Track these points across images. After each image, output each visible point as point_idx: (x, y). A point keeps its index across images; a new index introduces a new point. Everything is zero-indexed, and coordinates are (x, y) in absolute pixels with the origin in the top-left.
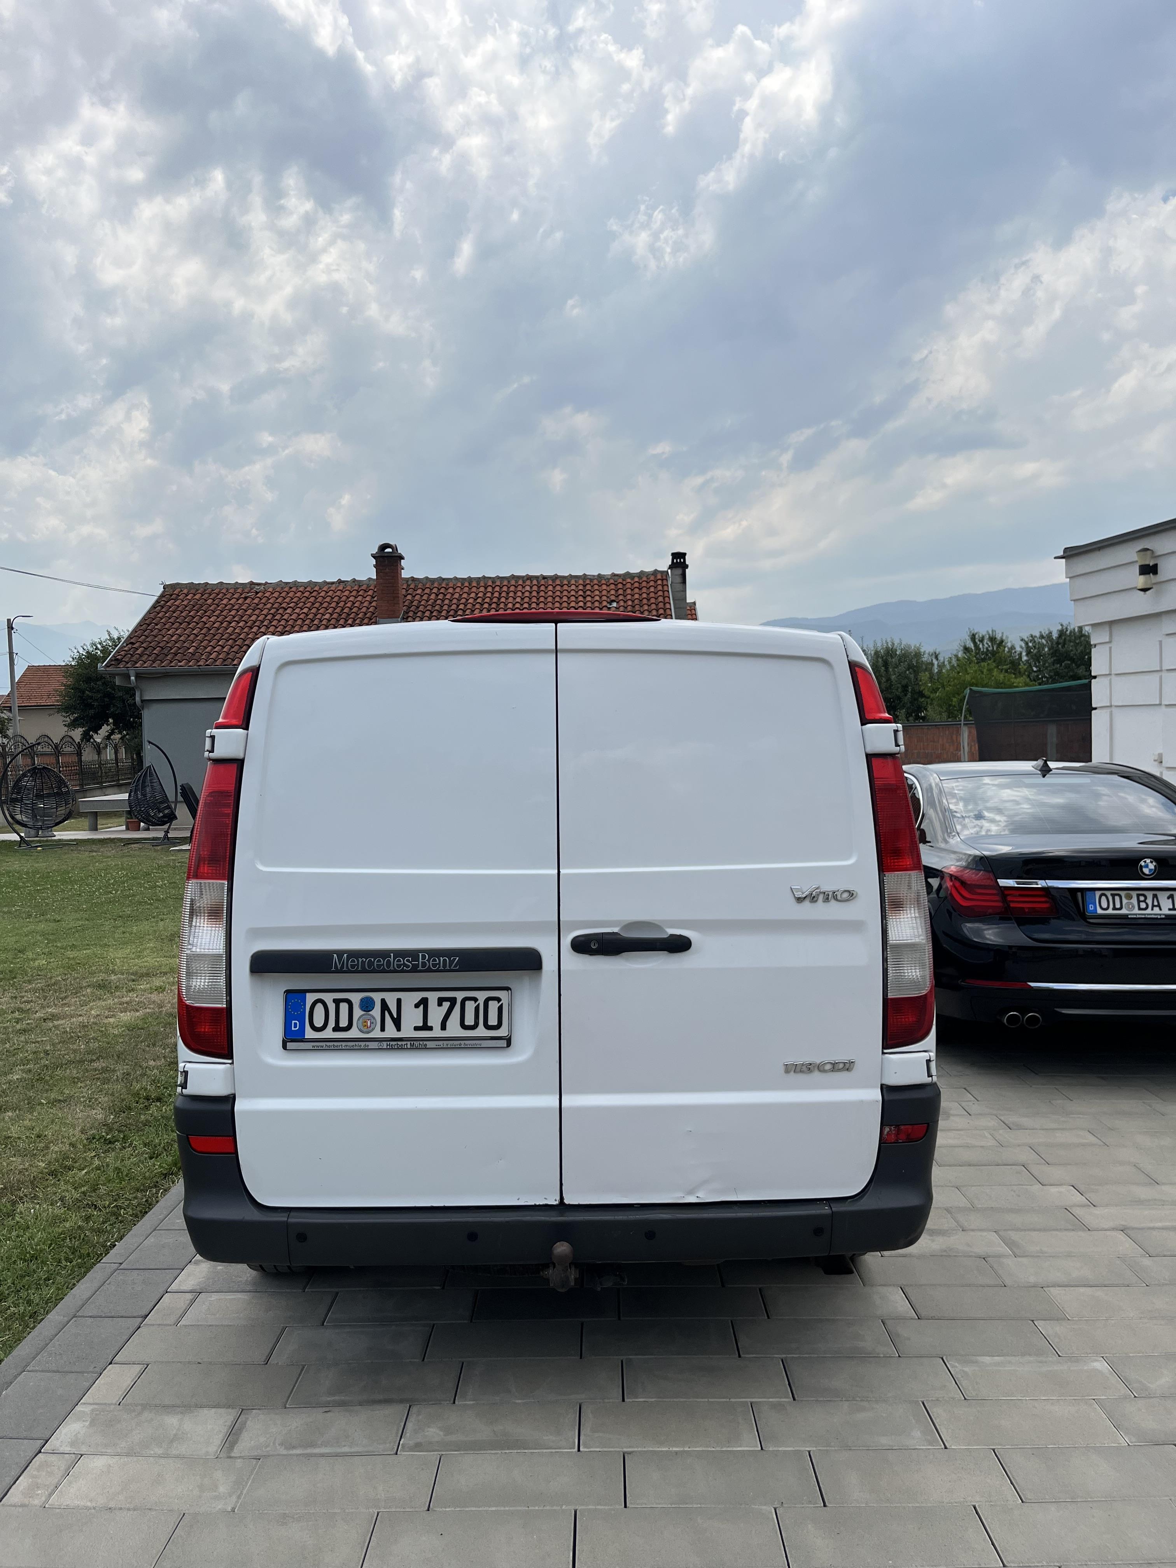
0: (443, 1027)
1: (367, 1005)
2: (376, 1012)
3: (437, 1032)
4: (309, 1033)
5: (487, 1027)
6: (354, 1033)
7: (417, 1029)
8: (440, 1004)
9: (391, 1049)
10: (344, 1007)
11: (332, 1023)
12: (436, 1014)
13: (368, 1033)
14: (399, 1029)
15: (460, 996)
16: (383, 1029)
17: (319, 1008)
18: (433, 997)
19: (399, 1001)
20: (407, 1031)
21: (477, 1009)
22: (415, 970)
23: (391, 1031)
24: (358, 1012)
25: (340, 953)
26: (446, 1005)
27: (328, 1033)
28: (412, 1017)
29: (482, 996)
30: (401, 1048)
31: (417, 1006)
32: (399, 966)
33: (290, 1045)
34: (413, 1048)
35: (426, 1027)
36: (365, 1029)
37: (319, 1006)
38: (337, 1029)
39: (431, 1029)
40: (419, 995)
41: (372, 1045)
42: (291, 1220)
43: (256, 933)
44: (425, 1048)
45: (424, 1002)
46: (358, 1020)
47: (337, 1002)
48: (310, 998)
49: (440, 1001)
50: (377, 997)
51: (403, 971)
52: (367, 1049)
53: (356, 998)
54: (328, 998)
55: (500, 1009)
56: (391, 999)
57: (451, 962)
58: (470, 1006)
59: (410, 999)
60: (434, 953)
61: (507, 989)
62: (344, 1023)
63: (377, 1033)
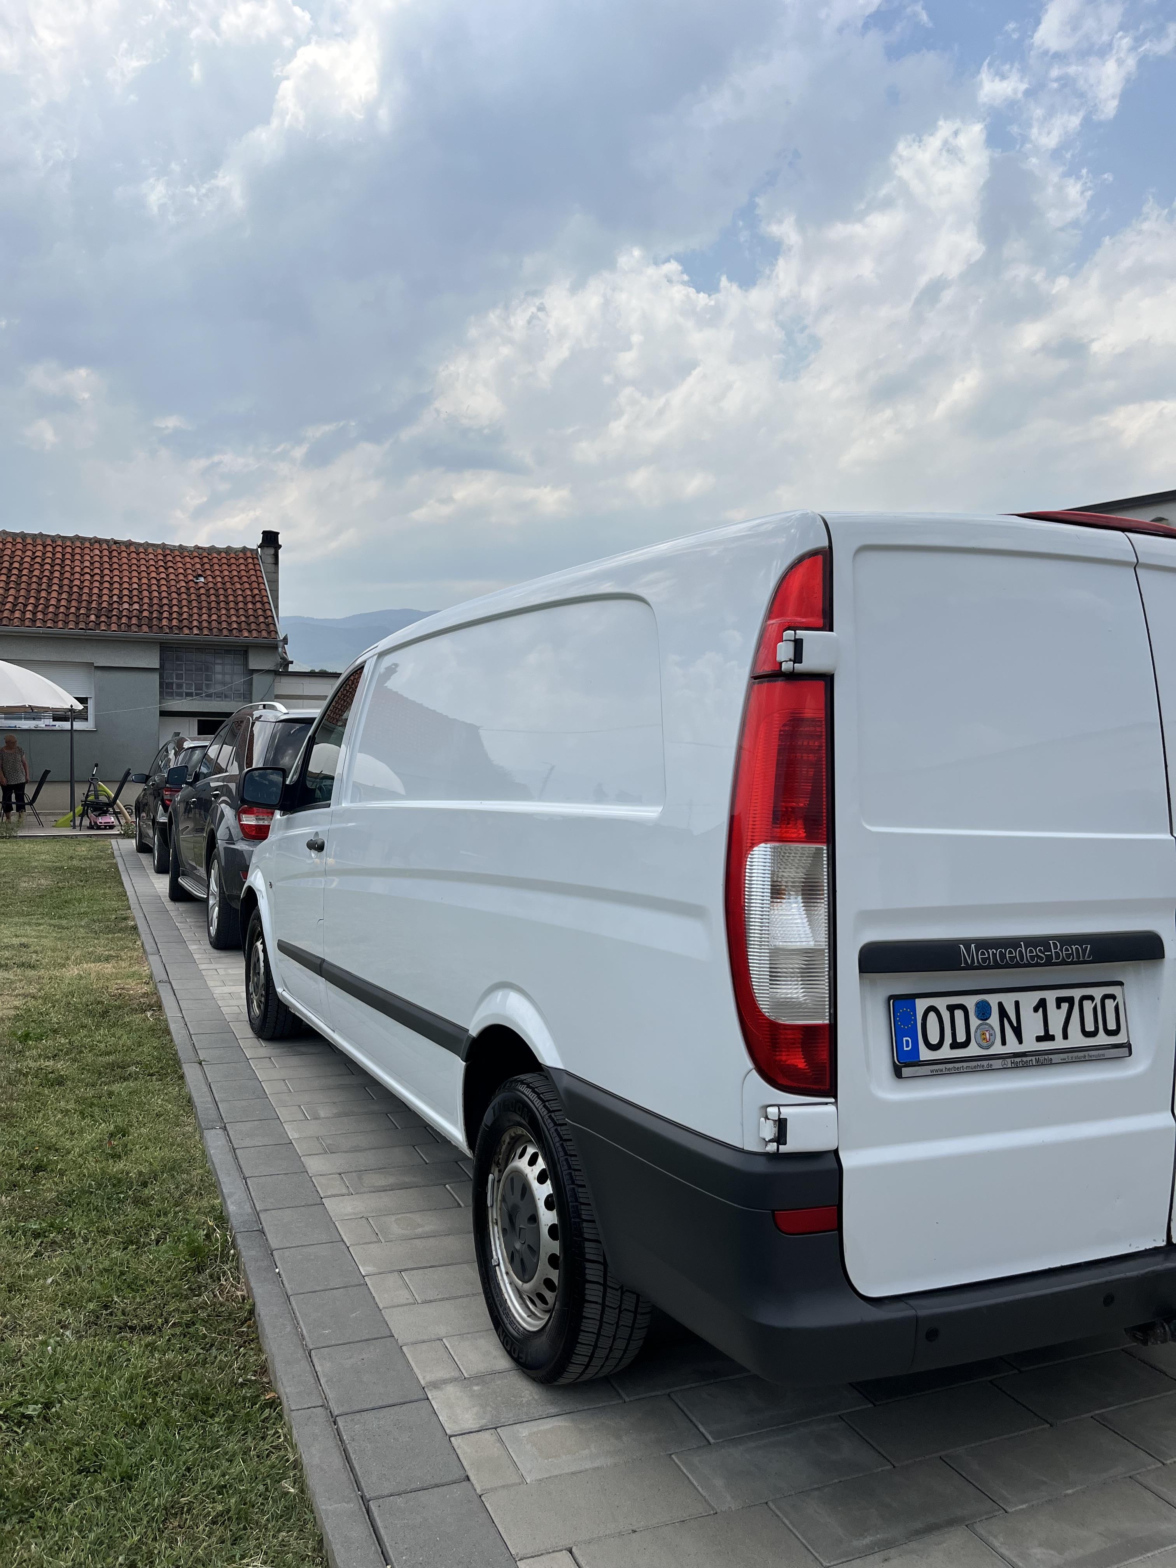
0: (1065, 1037)
1: (983, 1011)
2: (994, 1020)
3: (1059, 1043)
4: (925, 1054)
5: (1109, 1033)
6: (973, 1050)
7: (1039, 1039)
8: (1059, 1007)
9: (1016, 1067)
10: (959, 1014)
11: (948, 1040)
12: (1056, 1017)
13: (988, 1048)
14: (1021, 1042)
15: (1077, 993)
16: (1004, 1043)
17: (932, 1017)
18: (1051, 997)
19: (1017, 1004)
20: (1030, 1044)
21: (1095, 1009)
22: (1049, 963)
23: (1012, 1046)
24: (974, 1022)
25: (967, 943)
26: (1065, 1006)
27: (946, 1052)
28: (1032, 1025)
29: (1098, 993)
30: (1026, 1066)
31: (1036, 1010)
32: (1032, 958)
33: (906, 1071)
34: (1040, 1064)
35: (1047, 1037)
36: (984, 1044)
37: (932, 1016)
38: (955, 1045)
39: (1052, 1038)
40: (1037, 995)
41: (997, 1064)
42: (922, 1313)
43: (868, 917)
44: (1051, 1063)
45: (1042, 1005)
46: (976, 1032)
47: (951, 1008)
48: (921, 1005)
49: (1059, 1001)
50: (993, 1000)
51: (1037, 965)
52: (990, 1069)
53: (970, 1002)
54: (941, 1004)
55: (1117, 1008)
56: (1008, 1000)
57: (1084, 951)
58: (1088, 1006)
59: (1029, 1000)
60: (1067, 940)
61: (1121, 984)
62: (962, 1037)
63: (997, 1048)
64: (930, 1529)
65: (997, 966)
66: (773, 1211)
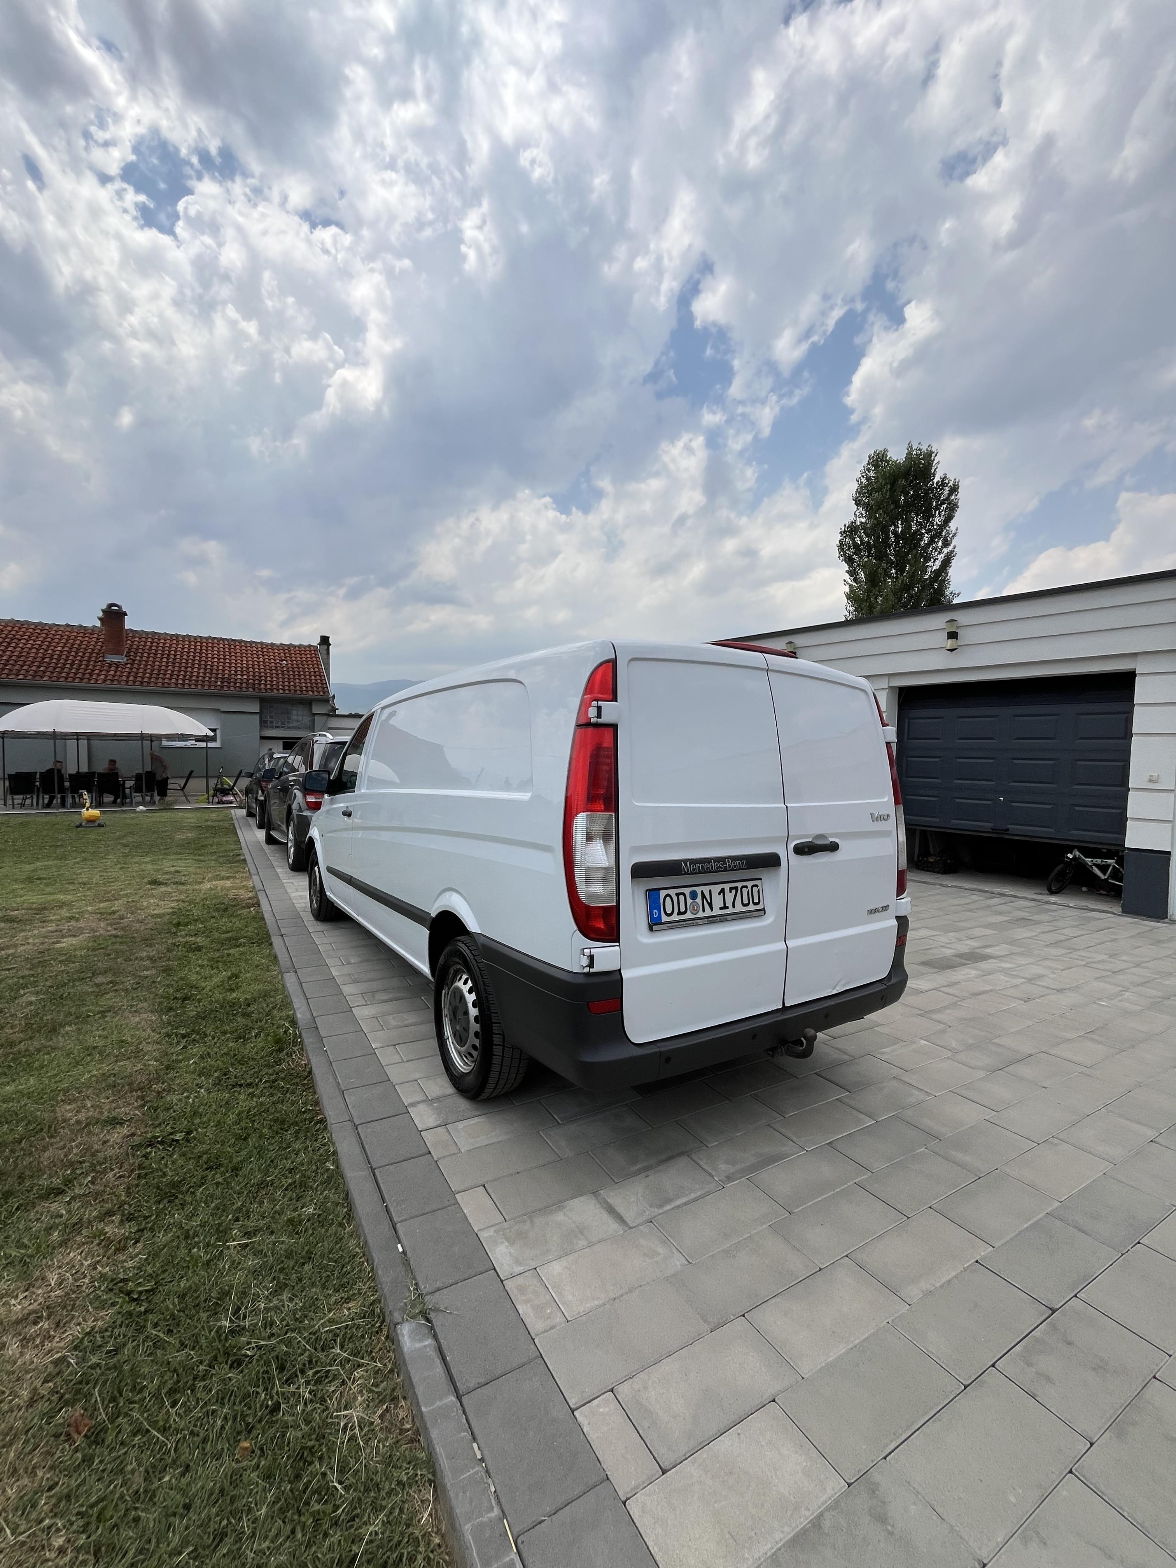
0: (734, 907)
1: (694, 895)
2: (699, 900)
3: (731, 910)
4: (665, 919)
5: (755, 904)
6: (689, 915)
7: (721, 908)
8: (731, 892)
9: (710, 923)
10: (682, 897)
11: (676, 911)
12: (730, 897)
13: (696, 914)
14: (712, 910)
15: (739, 885)
16: (704, 911)
18: (727, 887)
19: (710, 891)
20: (717, 911)
21: (748, 892)
22: (725, 870)
23: (708, 912)
24: (689, 901)
25: (685, 861)
26: (734, 891)
27: (675, 917)
28: (718, 901)
29: (749, 884)
30: (715, 922)
31: (719, 894)
32: (717, 868)
33: (655, 928)
34: (721, 921)
35: (725, 907)
36: (694, 912)
37: (668, 899)
38: (679, 913)
39: (727, 908)
40: (720, 887)
41: (700, 922)
42: (662, 1049)
43: (635, 850)
44: (727, 920)
45: (722, 891)
46: (690, 906)
47: (678, 895)
48: (663, 893)
49: (731, 889)
50: (698, 890)
51: (720, 871)
52: (697, 925)
53: (687, 891)
54: (672, 892)
55: (759, 891)
56: (706, 890)
57: (743, 863)
58: (745, 891)
59: (716, 889)
60: (734, 858)
61: (761, 879)
62: (682, 910)
63: (701, 914)
64: (670, 1158)
65: (700, 872)
66: (588, 1003)
